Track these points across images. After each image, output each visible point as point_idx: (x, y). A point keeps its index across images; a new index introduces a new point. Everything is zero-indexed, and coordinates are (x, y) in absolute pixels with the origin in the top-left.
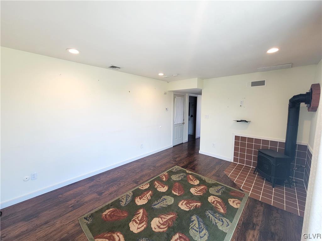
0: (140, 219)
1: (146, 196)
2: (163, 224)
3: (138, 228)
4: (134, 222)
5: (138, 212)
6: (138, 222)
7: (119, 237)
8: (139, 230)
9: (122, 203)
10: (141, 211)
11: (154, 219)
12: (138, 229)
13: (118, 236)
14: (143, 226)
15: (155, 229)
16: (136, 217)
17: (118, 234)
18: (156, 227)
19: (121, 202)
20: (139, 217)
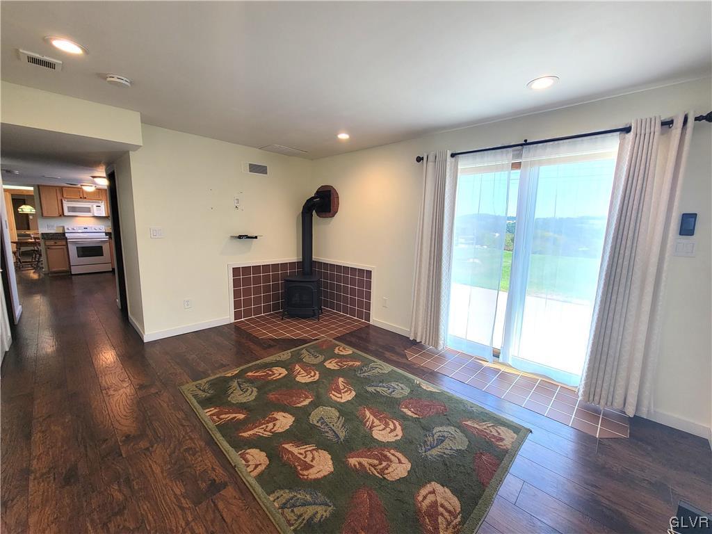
0: (376, 462)
1: (301, 454)
2: (387, 425)
3: (400, 462)
4: (386, 472)
5: (358, 466)
6: (384, 464)
7: (427, 495)
8: (403, 459)
9: (319, 516)
10: (353, 461)
11: (375, 437)
12: (403, 462)
13: (425, 498)
14: (393, 455)
15: (397, 435)
16: (373, 469)
17: (420, 498)
18: (394, 433)
19: (316, 520)
20: (370, 465)
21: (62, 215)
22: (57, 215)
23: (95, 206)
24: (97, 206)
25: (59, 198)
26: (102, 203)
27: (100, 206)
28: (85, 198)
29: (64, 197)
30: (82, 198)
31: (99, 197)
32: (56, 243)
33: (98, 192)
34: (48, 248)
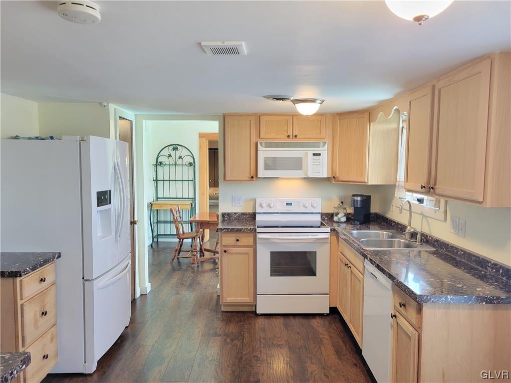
21: (254, 177)
22: (246, 176)
23: (310, 154)
24: (314, 154)
25: (254, 140)
26: (324, 146)
27: (320, 154)
28: (296, 136)
29: (261, 137)
30: (291, 137)
31: (320, 133)
32: (238, 240)
33: (319, 121)
34: (225, 251)
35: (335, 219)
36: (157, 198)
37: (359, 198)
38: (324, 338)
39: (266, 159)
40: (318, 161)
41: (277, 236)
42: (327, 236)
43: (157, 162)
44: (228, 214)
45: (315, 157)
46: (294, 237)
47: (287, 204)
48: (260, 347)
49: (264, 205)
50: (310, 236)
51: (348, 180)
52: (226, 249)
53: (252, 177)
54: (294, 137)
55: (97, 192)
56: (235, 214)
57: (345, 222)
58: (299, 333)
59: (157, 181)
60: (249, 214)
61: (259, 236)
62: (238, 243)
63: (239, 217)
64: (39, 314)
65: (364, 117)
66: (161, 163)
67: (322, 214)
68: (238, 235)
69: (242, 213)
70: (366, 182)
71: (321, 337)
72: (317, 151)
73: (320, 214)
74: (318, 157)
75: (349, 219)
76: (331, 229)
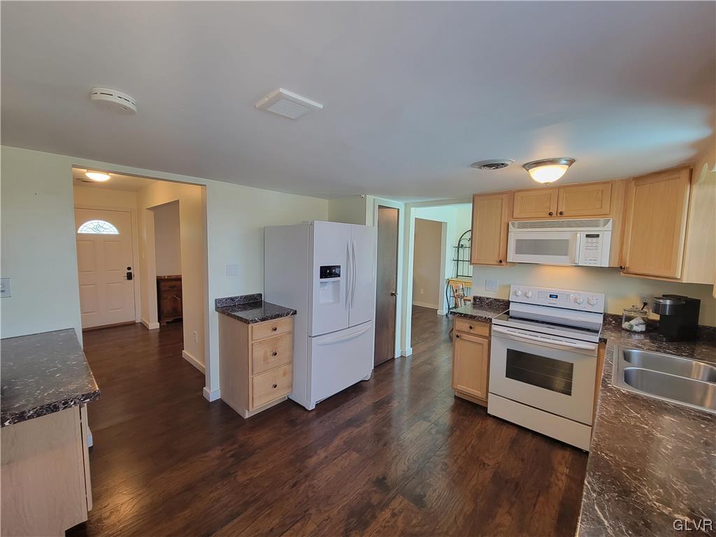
21: (503, 261)
22: (494, 260)
23: (581, 236)
24: (588, 236)
25: (505, 220)
26: (605, 224)
27: (598, 236)
28: (561, 213)
29: (515, 216)
30: (554, 215)
31: (601, 208)
32: (471, 328)
33: (600, 192)
34: (458, 336)
35: (625, 325)
36: (457, 276)
37: (668, 302)
38: (556, 485)
39: (518, 241)
40: (594, 245)
41: (517, 333)
42: (593, 347)
43: (459, 245)
44: (480, 298)
45: (590, 239)
46: (539, 338)
47: (551, 296)
48: (460, 455)
49: (519, 293)
50: (564, 342)
51: (646, 272)
52: (458, 334)
53: (501, 262)
54: (559, 215)
55: (321, 267)
56: (488, 299)
57: (641, 333)
58: (523, 460)
59: (458, 260)
60: (503, 301)
61: (494, 328)
62: (472, 331)
63: (491, 302)
64: (269, 354)
65: (679, 178)
66: (462, 245)
67: (606, 316)
68: (473, 323)
69: (495, 299)
70: (676, 279)
71: (552, 480)
72: (593, 231)
73: (602, 315)
74: (594, 240)
75: (652, 329)
76: (600, 339)
